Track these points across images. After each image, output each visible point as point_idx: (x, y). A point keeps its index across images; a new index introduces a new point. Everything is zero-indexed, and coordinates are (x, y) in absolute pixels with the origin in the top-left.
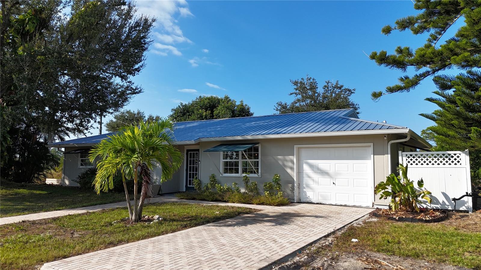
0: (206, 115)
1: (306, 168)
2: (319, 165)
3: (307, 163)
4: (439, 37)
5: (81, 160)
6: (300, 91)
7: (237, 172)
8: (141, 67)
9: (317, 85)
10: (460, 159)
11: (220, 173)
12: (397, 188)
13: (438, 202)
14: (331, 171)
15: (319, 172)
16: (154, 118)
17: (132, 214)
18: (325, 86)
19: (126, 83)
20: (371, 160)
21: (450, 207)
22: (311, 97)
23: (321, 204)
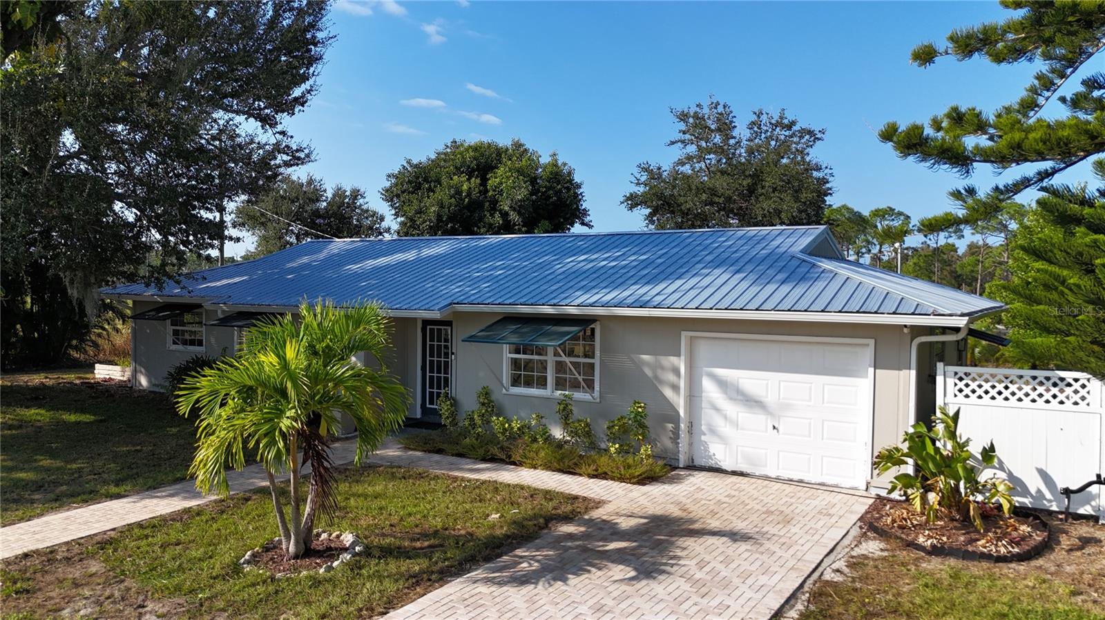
0: (470, 188)
1: (708, 386)
2: (740, 381)
3: (714, 377)
4: (1058, 82)
5: (174, 330)
6: (694, 135)
7: (542, 383)
8: (309, 92)
9: (734, 120)
10: (1088, 392)
11: (502, 384)
12: (931, 466)
13: (1025, 492)
14: (770, 399)
15: (740, 397)
16: (348, 193)
17: (288, 537)
18: (753, 123)
19: (274, 134)
20: (867, 377)
21: (1054, 503)
22: (718, 150)
23: (742, 474)
